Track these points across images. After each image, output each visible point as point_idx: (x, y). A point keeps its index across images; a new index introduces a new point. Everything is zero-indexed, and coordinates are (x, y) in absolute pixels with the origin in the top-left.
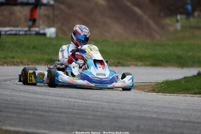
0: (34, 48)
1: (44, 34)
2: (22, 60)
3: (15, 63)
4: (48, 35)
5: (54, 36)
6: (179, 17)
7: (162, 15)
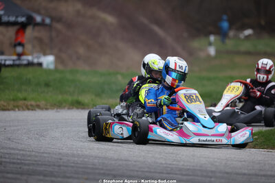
0: (47, 85)
1: (40, 64)
2: (38, 103)
3: (30, 107)
4: (45, 66)
6: (212, 38)
7: (185, 35)
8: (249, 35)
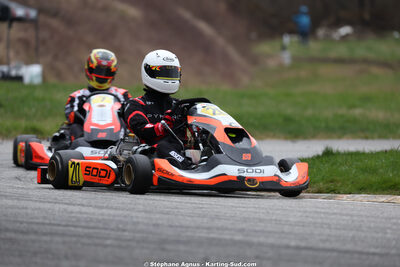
1: (19, 79)
4: (27, 80)
5: (38, 80)
6: (287, 39)
7: (254, 35)
8: (347, 35)
